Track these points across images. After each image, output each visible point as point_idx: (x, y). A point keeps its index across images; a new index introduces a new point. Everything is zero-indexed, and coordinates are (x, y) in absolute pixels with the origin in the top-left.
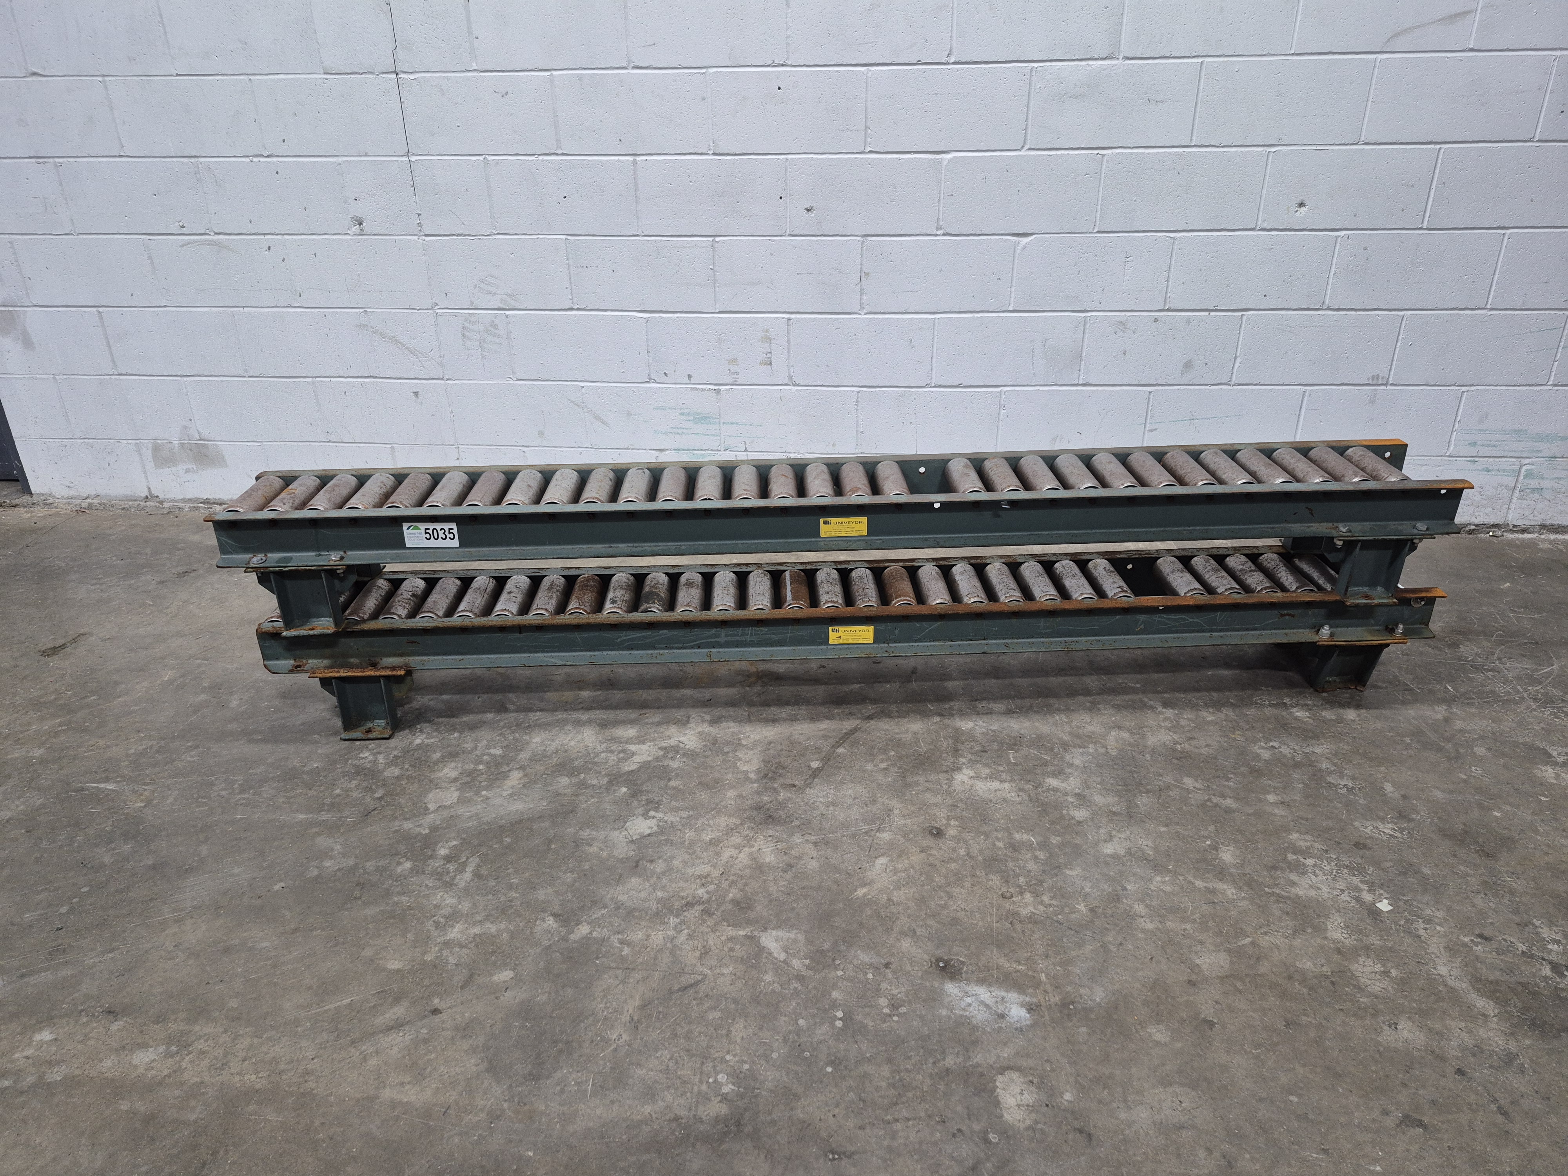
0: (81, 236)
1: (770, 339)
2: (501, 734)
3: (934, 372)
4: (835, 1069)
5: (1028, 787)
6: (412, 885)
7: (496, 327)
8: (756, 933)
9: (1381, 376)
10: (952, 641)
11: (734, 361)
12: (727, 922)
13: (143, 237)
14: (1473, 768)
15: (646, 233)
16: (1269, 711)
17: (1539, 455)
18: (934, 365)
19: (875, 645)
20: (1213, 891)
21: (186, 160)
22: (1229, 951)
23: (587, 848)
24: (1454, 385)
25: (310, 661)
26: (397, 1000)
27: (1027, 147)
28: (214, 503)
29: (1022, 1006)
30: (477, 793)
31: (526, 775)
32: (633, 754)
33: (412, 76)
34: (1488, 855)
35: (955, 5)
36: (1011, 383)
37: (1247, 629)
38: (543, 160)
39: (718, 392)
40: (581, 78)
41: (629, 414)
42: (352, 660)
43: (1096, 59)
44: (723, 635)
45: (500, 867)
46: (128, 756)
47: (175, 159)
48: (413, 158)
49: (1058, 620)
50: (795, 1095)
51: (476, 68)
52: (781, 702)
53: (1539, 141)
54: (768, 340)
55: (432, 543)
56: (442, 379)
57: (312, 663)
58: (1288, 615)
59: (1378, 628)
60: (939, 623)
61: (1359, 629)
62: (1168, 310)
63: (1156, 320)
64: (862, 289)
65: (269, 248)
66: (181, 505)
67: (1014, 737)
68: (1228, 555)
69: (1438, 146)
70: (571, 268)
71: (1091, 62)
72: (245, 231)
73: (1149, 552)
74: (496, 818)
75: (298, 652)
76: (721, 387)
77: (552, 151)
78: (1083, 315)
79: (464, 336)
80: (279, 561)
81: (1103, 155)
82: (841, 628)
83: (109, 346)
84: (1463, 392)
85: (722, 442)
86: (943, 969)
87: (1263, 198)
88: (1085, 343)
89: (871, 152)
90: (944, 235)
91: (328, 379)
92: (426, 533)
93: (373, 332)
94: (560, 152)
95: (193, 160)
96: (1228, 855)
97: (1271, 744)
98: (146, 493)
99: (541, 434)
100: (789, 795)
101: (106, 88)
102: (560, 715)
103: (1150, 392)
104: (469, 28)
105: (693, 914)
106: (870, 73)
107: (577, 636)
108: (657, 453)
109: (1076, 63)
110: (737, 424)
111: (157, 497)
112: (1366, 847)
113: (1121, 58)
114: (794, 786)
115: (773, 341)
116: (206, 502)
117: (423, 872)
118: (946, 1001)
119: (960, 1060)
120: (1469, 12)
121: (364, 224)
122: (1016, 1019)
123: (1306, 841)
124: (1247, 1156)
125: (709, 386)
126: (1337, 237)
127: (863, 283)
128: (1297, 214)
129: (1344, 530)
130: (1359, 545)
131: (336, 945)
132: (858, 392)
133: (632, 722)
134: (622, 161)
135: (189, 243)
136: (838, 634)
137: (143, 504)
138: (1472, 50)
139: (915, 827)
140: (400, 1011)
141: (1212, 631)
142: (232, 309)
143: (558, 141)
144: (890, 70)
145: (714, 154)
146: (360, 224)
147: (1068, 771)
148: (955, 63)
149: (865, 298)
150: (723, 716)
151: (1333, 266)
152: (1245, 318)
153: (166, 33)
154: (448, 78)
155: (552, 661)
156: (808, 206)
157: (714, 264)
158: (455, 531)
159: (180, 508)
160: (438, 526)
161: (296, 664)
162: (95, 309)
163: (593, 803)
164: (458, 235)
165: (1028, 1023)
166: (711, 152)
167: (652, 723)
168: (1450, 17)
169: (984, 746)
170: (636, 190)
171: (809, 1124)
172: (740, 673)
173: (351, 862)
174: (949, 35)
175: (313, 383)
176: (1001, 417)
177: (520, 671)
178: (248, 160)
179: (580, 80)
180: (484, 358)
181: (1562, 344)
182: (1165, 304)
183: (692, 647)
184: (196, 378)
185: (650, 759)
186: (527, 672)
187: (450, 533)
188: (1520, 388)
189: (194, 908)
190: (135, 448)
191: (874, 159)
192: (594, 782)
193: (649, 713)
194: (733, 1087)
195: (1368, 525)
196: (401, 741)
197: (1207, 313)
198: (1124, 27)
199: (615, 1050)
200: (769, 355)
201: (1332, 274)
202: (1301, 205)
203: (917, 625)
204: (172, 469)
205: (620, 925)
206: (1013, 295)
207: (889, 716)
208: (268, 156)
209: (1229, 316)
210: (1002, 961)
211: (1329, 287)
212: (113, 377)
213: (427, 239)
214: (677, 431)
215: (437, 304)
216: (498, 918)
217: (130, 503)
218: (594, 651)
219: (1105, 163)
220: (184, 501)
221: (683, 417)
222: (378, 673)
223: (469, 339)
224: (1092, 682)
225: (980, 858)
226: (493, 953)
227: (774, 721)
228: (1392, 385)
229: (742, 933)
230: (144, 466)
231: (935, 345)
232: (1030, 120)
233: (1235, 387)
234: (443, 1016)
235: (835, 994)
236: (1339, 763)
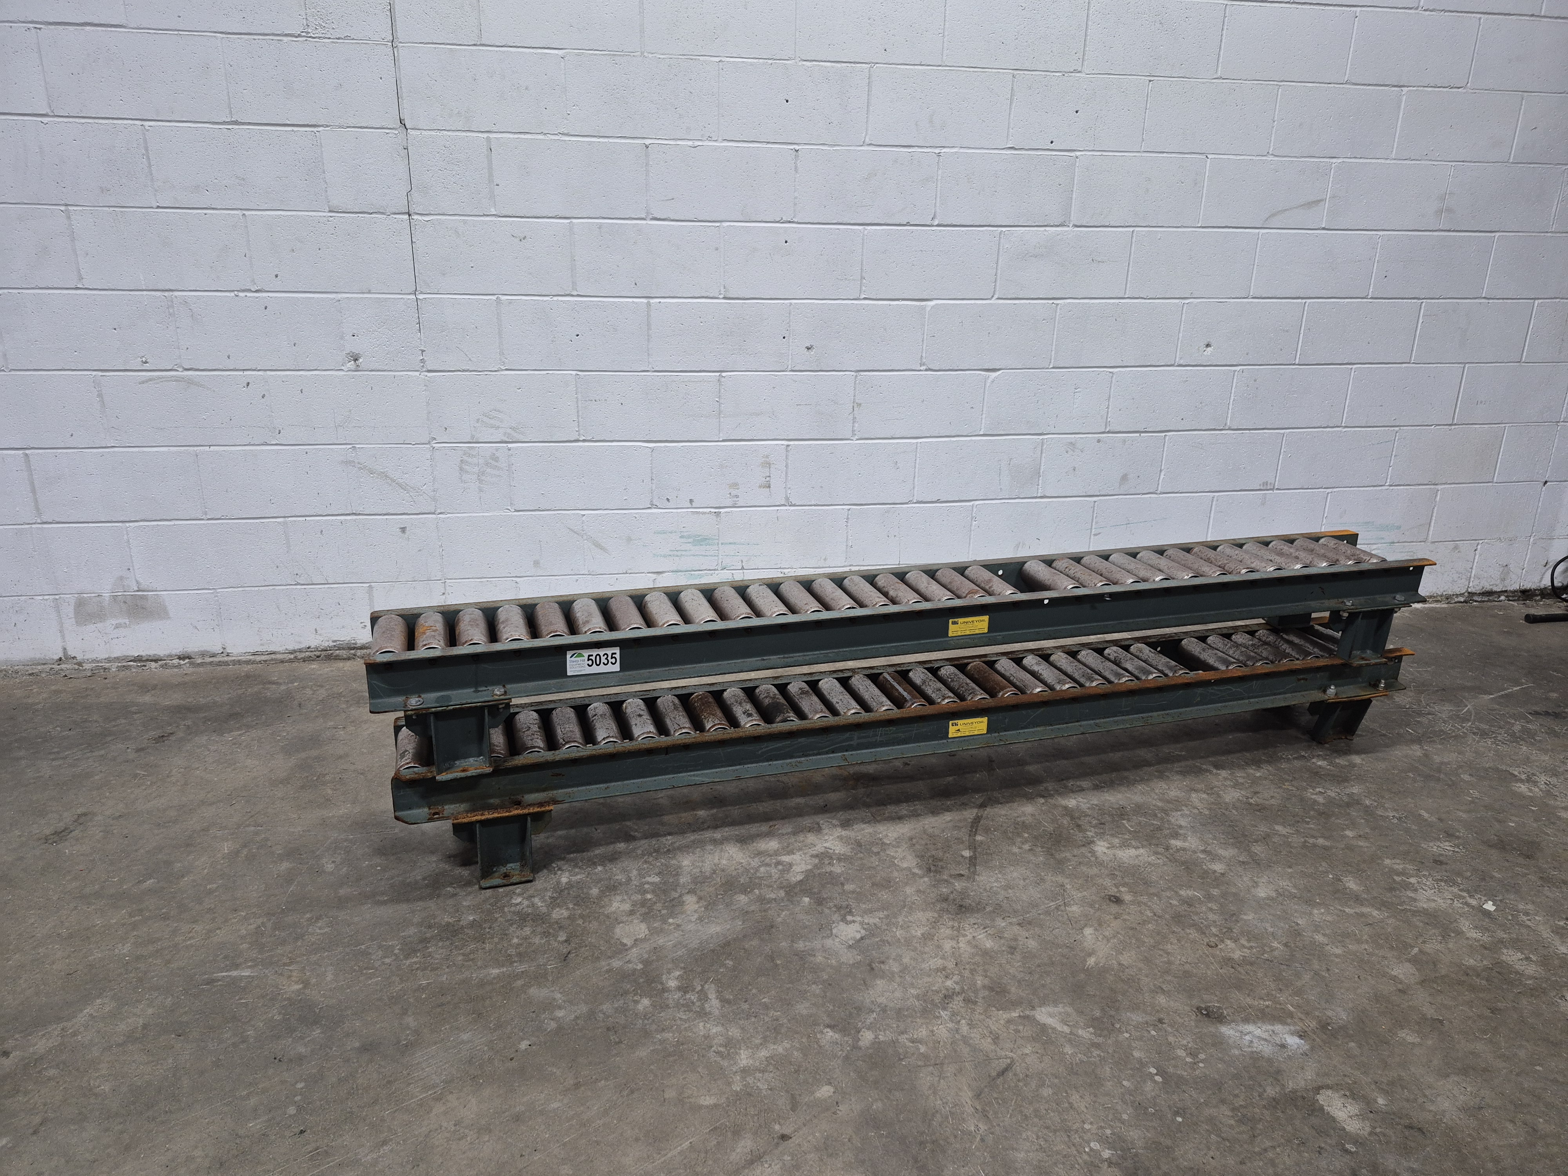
0: (13, 373)
1: (770, 464)
2: (646, 862)
3: (916, 489)
4: (1183, 1118)
5: (1161, 850)
6: (666, 1020)
7: (496, 459)
8: (1027, 1013)
9: (1269, 482)
10: (1051, 725)
11: (735, 485)
12: (994, 1006)
13: (94, 373)
14: (1471, 791)
15: (657, 369)
16: (1297, 764)
17: (1383, 541)
18: (916, 483)
19: (989, 735)
20: (1362, 915)
21: (159, 293)
22: (1409, 961)
23: (812, 959)
24: (1321, 488)
25: (446, 807)
26: (737, 1132)
27: (996, 296)
28: (147, 660)
29: (1292, 1034)
30: (664, 921)
31: (700, 898)
32: (791, 865)
33: (427, 218)
34: (1528, 857)
35: (939, 178)
36: (982, 498)
37: (1275, 694)
38: (558, 301)
39: (718, 514)
40: (600, 226)
41: (629, 539)
42: (492, 801)
43: (1052, 226)
44: (856, 737)
45: (741, 990)
46: (242, 937)
47: (145, 293)
48: (421, 297)
49: (1136, 698)
50: (1168, 1147)
51: (494, 213)
52: (898, 800)
53: (1371, 298)
54: (768, 465)
55: (595, 669)
56: (434, 513)
57: (449, 809)
58: (1303, 679)
59: (1364, 685)
60: (1042, 709)
61: (1351, 686)
62: (1109, 432)
63: (1099, 441)
64: (854, 418)
65: (248, 384)
66: (107, 665)
67: (1118, 809)
68: (1233, 634)
69: (1304, 301)
70: (580, 403)
71: (1047, 229)
72: (221, 367)
73: (1170, 635)
74: (701, 943)
75: (433, 799)
76: (720, 510)
77: (567, 292)
78: (1041, 437)
79: (461, 469)
80: (438, 700)
81: (1057, 304)
82: (960, 722)
83: (34, 491)
84: (1328, 493)
85: (720, 562)
86: (1207, 1015)
87: (1180, 340)
88: (1043, 461)
89: (865, 299)
90: (926, 370)
91: (304, 519)
92: (588, 660)
93: (360, 468)
94: (575, 293)
95: (166, 294)
96: (1351, 884)
97: (1318, 790)
98: (61, 655)
99: (536, 563)
100: (964, 884)
101: (69, 218)
102: (692, 837)
103: (1095, 502)
104: (491, 175)
105: (957, 1003)
106: (866, 232)
107: (720, 751)
108: (654, 576)
109: (1036, 228)
110: (735, 543)
111: (74, 658)
112: (1441, 863)
113: (1071, 225)
114: (963, 875)
115: (772, 466)
116: (138, 659)
117: (668, 1006)
118: (1231, 1041)
119: (1278, 1089)
120: (1322, 200)
121: (361, 360)
122: (1296, 1046)
123: (1399, 864)
124: (1541, 1120)
125: (709, 510)
126: (1235, 371)
127: (855, 412)
128: (1205, 353)
129: (1350, 604)
130: (1360, 616)
131: (632, 1092)
132: (849, 510)
133: (769, 835)
134: (636, 303)
135: (150, 380)
136: (957, 728)
137: (56, 667)
138: (1324, 229)
139: (1094, 897)
140: (745, 1145)
141: (1249, 698)
142: (196, 448)
143: (574, 283)
144: (883, 230)
145: (725, 298)
146: (356, 360)
147: (1181, 832)
148: (938, 225)
149: (856, 425)
150: (849, 820)
151: (1232, 395)
152: (1167, 438)
153: (150, 166)
154: (465, 222)
155: (698, 779)
156: (808, 345)
157: (719, 397)
158: (618, 656)
159: (105, 669)
160: (601, 652)
161: (433, 811)
162: (21, 452)
163: (785, 915)
164: (464, 371)
165: (1307, 1047)
166: (721, 296)
167: (787, 834)
168: (1309, 203)
169: (1099, 820)
170: (649, 329)
171: (1198, 1170)
172: (834, 777)
173: (583, 1009)
174: (934, 201)
175: (285, 523)
176: (973, 528)
177: (620, 799)
178: (232, 294)
179: (600, 228)
180: (481, 490)
181: (1394, 453)
182: (1106, 428)
183: (827, 753)
184: (142, 523)
185: (809, 867)
186: (628, 799)
187: (612, 658)
188: (1367, 489)
189: (446, 1082)
190: (52, 604)
191: (868, 305)
192: (773, 896)
193: (778, 824)
194: (1110, 1152)
195: (1362, 599)
196: (544, 882)
197: (1138, 435)
198: (1074, 201)
199: (982, 1140)
200: (768, 479)
201: (1232, 401)
202: (1208, 345)
203: (1024, 712)
204: (99, 625)
205: (898, 1027)
206: (983, 421)
207: (997, 802)
208: (257, 291)
209: (1156, 436)
210: (1249, 1000)
211: (1230, 411)
212: (33, 526)
213: (430, 374)
214: (676, 553)
215: (435, 439)
216: (776, 1038)
217: (39, 667)
218: (736, 765)
219: (1058, 310)
220: (109, 660)
221: (683, 540)
222: (526, 811)
223: (467, 472)
224: (1144, 753)
225: (1167, 916)
226: (797, 1071)
227: (900, 818)
228: (1277, 489)
229: (1015, 1014)
230: (61, 624)
231: (917, 466)
232: (999, 275)
233: (1161, 496)
234: (796, 1140)
235: (1137, 1054)
236: (1376, 799)
